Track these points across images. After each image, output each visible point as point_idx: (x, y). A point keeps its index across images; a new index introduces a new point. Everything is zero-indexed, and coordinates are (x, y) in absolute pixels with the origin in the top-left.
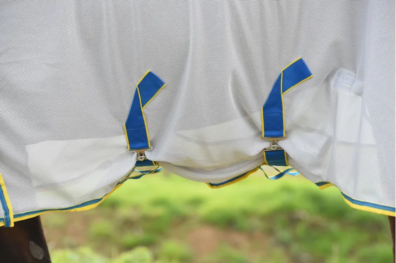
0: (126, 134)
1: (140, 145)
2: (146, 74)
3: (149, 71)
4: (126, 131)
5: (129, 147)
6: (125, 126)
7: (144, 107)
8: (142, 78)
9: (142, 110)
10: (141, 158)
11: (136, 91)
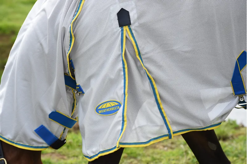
0: (232, 87)
1: (240, 92)
2: (242, 52)
3: (243, 51)
4: (232, 85)
5: (234, 93)
6: (231, 82)
7: (241, 71)
8: (240, 55)
9: (240, 72)
10: (242, 100)
11: (237, 63)
